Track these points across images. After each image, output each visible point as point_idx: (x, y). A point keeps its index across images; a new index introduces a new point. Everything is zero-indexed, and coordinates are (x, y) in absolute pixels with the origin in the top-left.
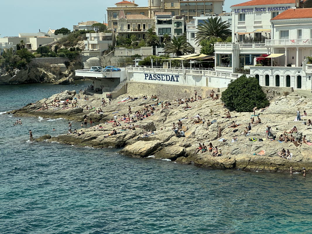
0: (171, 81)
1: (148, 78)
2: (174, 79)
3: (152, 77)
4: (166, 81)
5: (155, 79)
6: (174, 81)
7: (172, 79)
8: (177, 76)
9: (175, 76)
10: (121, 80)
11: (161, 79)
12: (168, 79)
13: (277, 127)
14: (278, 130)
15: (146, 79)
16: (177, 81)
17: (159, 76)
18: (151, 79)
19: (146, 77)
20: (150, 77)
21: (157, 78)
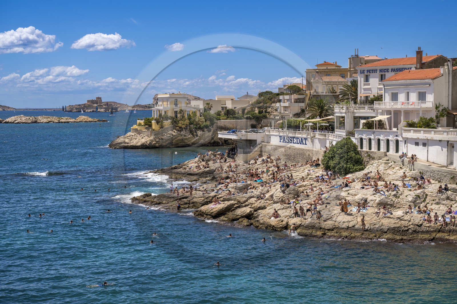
0: (301, 144)
1: (282, 141)
2: (303, 142)
3: (285, 140)
4: (296, 144)
5: (288, 141)
6: (303, 144)
7: (301, 142)
8: (306, 139)
9: (304, 139)
10: (258, 142)
11: (293, 142)
12: (298, 143)
13: (349, 192)
14: (349, 195)
15: (280, 142)
16: (306, 144)
17: (291, 139)
18: (284, 141)
19: (280, 139)
20: (284, 140)
21: (290, 140)
